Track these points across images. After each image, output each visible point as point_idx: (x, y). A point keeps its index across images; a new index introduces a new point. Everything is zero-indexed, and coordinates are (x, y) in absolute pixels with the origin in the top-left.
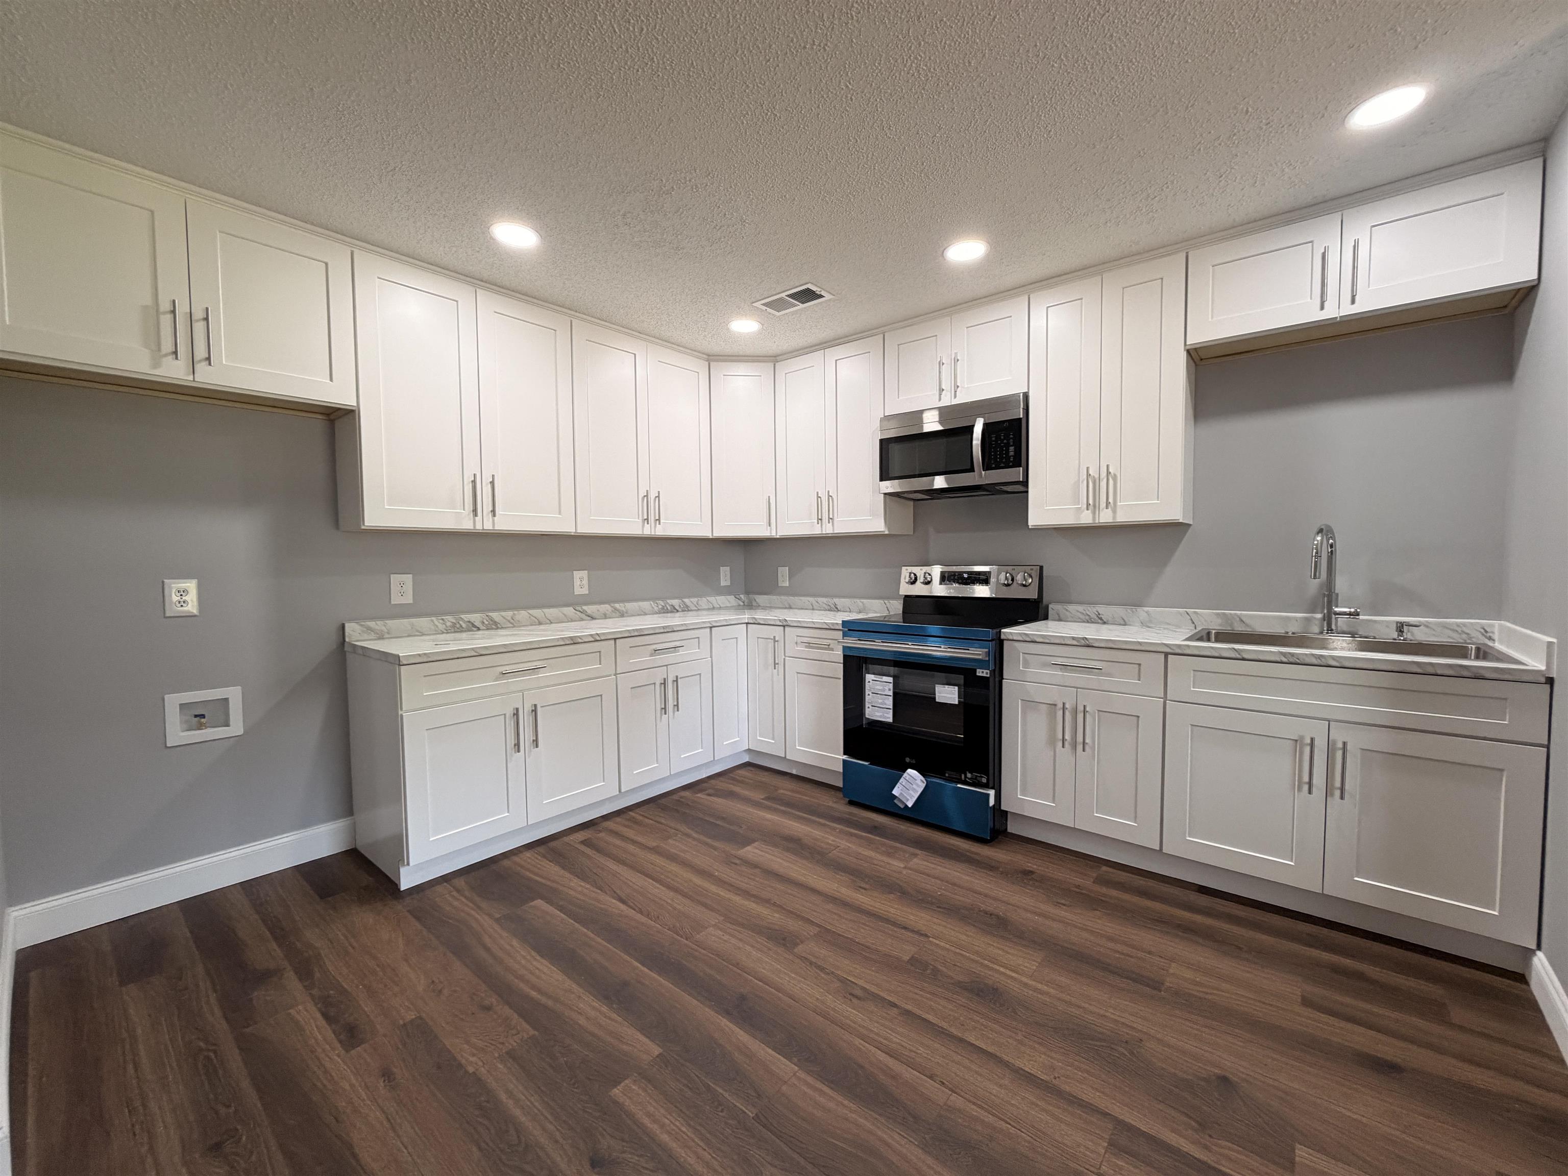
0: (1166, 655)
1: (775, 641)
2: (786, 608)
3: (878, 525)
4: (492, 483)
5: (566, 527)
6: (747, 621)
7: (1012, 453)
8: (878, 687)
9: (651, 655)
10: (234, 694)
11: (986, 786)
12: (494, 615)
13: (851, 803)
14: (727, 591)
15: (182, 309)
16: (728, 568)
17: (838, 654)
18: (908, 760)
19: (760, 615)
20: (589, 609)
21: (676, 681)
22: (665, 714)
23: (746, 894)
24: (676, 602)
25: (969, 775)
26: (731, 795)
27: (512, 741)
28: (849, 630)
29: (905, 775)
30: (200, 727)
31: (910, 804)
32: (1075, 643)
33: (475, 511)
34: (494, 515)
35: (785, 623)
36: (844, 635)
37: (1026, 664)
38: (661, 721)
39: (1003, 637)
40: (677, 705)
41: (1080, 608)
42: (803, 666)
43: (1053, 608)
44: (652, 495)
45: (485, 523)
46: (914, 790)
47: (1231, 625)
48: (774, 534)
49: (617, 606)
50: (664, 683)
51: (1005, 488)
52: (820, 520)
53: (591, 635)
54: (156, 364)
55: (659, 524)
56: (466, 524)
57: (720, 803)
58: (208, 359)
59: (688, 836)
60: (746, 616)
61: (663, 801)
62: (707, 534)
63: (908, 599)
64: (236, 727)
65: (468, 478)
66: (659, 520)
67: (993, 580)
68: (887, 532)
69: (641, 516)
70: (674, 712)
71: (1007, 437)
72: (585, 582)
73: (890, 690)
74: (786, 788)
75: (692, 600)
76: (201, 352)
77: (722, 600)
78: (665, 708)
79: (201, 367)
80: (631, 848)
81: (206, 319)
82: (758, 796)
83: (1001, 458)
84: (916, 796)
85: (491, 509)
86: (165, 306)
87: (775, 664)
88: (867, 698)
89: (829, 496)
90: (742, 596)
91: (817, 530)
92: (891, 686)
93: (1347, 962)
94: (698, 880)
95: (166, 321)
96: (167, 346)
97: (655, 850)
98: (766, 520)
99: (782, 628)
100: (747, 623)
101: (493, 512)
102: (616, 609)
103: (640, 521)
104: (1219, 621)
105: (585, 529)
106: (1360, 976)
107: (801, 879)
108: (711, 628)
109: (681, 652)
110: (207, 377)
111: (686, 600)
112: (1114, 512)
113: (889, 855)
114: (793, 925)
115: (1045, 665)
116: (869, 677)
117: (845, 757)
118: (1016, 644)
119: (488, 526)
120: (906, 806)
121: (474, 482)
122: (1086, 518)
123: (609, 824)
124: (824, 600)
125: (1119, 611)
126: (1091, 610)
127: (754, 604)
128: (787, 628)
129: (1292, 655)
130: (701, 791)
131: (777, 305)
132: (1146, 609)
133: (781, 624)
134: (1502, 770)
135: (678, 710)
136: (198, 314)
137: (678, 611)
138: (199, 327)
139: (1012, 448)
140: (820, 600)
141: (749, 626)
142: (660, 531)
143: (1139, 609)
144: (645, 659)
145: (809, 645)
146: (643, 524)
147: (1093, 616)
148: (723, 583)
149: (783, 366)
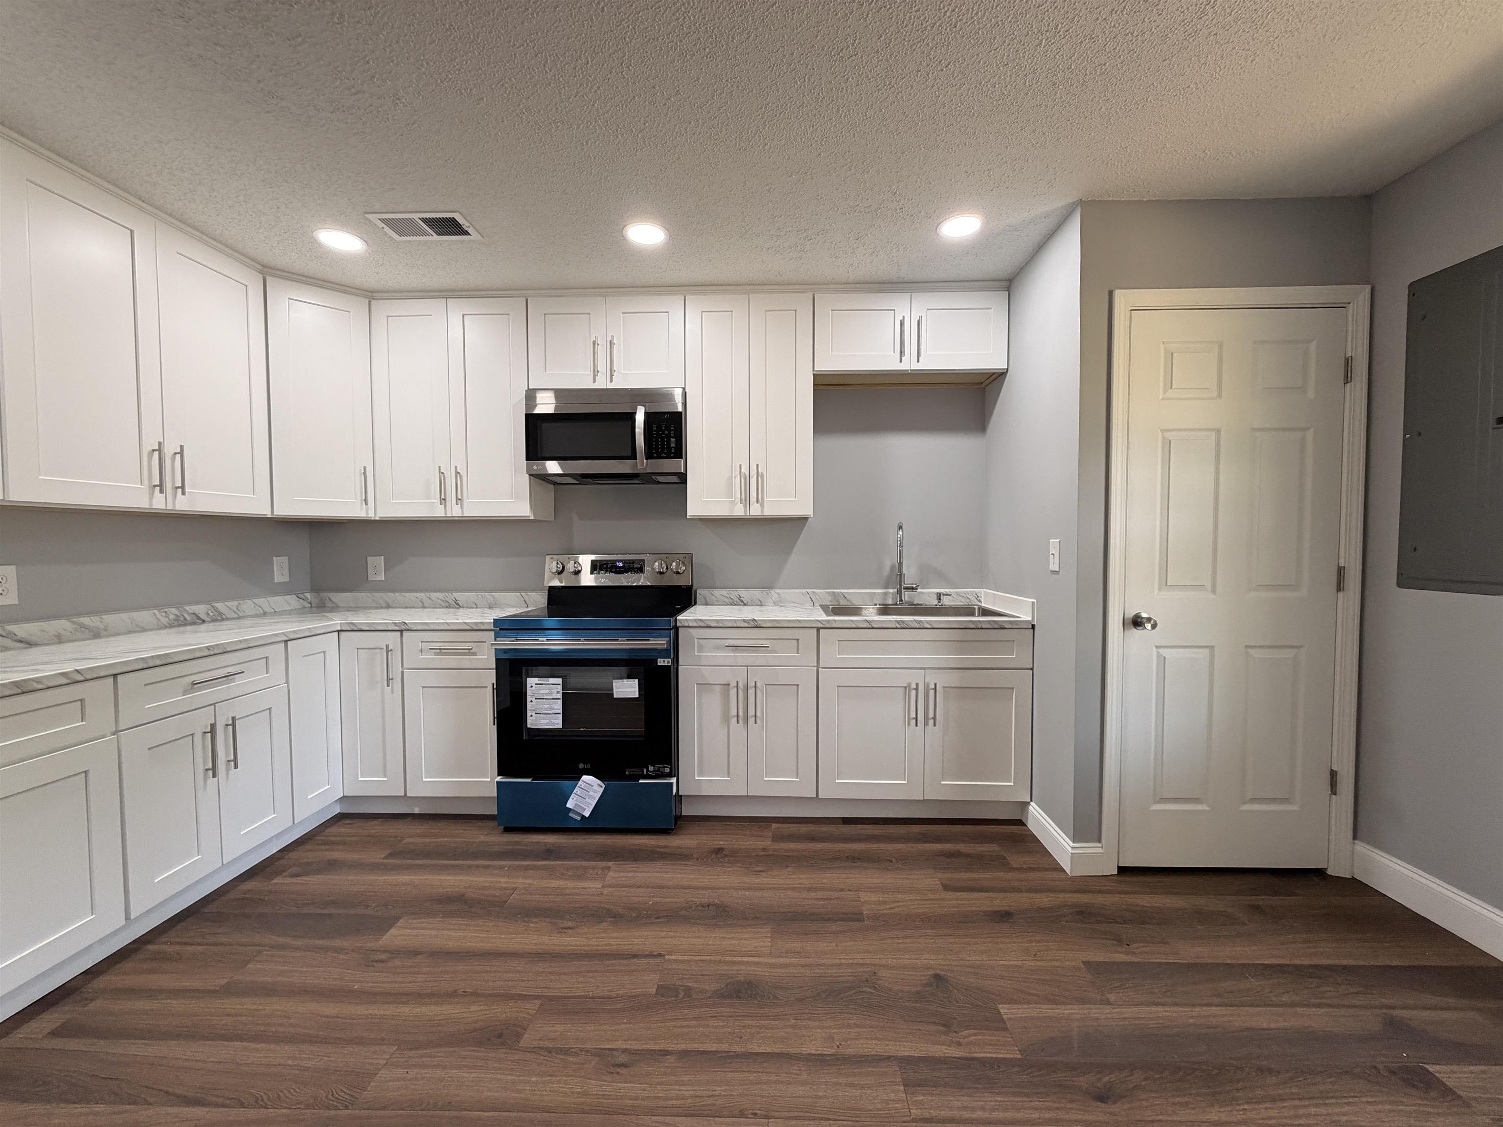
0: (818, 629)
1: (386, 651)
2: (382, 608)
3: (522, 509)
6: (339, 628)
7: (673, 445)
8: (544, 691)
9: (186, 692)
11: (670, 775)
13: (508, 830)
14: (285, 589)
16: (285, 559)
17: (487, 658)
18: (581, 766)
20: (22, 630)
21: (232, 724)
22: (214, 776)
23: (418, 997)
24: (201, 609)
25: (651, 768)
26: (332, 866)
28: (501, 629)
29: (580, 783)
31: (587, 814)
32: (746, 625)
35: (403, 627)
36: (496, 636)
37: (701, 649)
38: (205, 789)
39: (678, 624)
40: (235, 760)
41: (724, 592)
42: (432, 679)
43: (701, 593)
44: (168, 451)
46: (591, 797)
47: (838, 601)
48: (371, 515)
49: (85, 620)
50: (211, 731)
51: (661, 479)
52: (443, 500)
53: (63, 674)
55: (183, 493)
57: (315, 882)
59: (284, 947)
60: (337, 622)
61: (212, 908)
62: (264, 510)
63: (553, 591)
66: (183, 487)
67: (647, 568)
68: (532, 518)
69: (146, 482)
70: (228, 770)
71: (668, 428)
72: (11, 584)
73: (558, 692)
74: (413, 835)
75: (229, 604)
77: (279, 602)
78: (212, 768)
80: (175, 1004)
82: (377, 856)
83: (663, 449)
84: (594, 803)
87: (388, 680)
88: (529, 705)
89: (457, 473)
90: (308, 595)
91: (439, 512)
92: (560, 687)
93: (948, 846)
94: (330, 1009)
97: (229, 990)
98: (360, 496)
99: (398, 634)
100: (338, 631)
102: (82, 626)
103: (145, 487)
104: (830, 598)
106: (957, 854)
107: (487, 946)
108: (286, 642)
109: (239, 681)
111: (217, 605)
112: (762, 506)
113: (580, 877)
114: (502, 1012)
115: (718, 648)
116: (531, 681)
117: (499, 779)
118: (690, 630)
120: (583, 817)
122: (739, 511)
123: (101, 982)
124: (440, 595)
125: (756, 593)
126: (734, 594)
127: (329, 604)
128: (405, 634)
129: (903, 622)
130: (278, 873)
131: (402, 227)
132: (778, 591)
133: (397, 628)
134: (1013, 688)
135: (236, 767)
137: (204, 621)
139: (673, 440)
140: (434, 595)
141: (342, 634)
142: (182, 504)
143: (772, 592)
144: (175, 699)
145: (440, 652)
146: (152, 494)
147: (736, 599)
148: (278, 579)
149: (382, 308)
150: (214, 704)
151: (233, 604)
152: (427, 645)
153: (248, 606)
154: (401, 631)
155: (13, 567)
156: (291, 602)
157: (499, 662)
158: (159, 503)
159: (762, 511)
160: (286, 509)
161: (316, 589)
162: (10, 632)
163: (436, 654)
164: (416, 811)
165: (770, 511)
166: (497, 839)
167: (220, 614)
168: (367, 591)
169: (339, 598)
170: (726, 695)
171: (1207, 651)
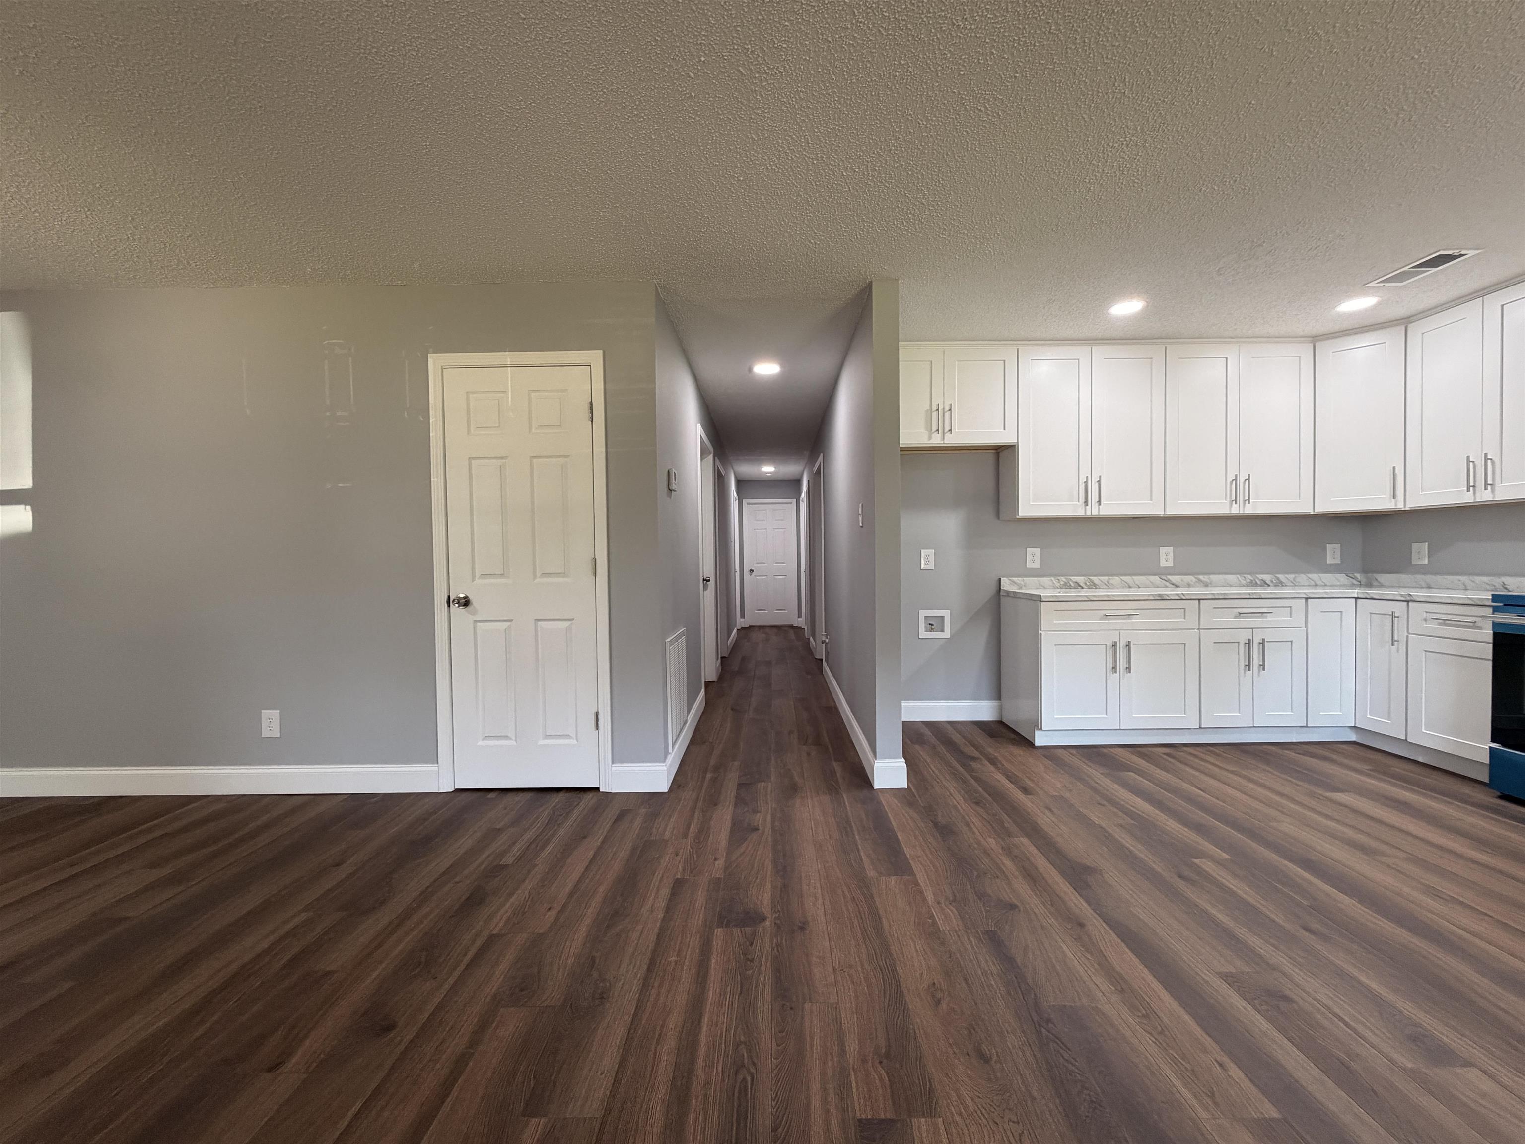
1: (1393, 615)
2: (1422, 588)
4: (1099, 482)
5: (1157, 511)
6: (1356, 596)
9: (1236, 617)
10: (946, 613)
12: (1095, 579)
13: (1503, 797)
14: (1334, 569)
15: (941, 408)
16: (1338, 546)
17: (1487, 633)
19: (1373, 592)
20: (1175, 579)
21: (1263, 642)
22: (1249, 670)
24: (1267, 578)
27: (1110, 665)
28: (1505, 605)
30: (932, 630)
33: (1086, 503)
34: (1100, 505)
35: (1408, 598)
36: (1495, 610)
38: (1245, 676)
40: (1263, 665)
44: (1242, 479)
45: (1093, 511)
48: (1400, 506)
49: (1201, 577)
50: (1249, 643)
52: (1472, 487)
53: (1178, 595)
54: (930, 438)
55: (1249, 503)
56: (1080, 513)
57: (1308, 760)
58: (950, 430)
60: (1355, 593)
62: (1309, 510)
64: (947, 634)
65: (1083, 479)
66: (1249, 500)
69: (1228, 499)
70: (1259, 671)
72: (1171, 556)
75: (1288, 576)
76: (947, 428)
77: (1328, 578)
78: (1249, 666)
79: (947, 435)
81: (950, 410)
85: (1097, 500)
86: (934, 408)
87: (1393, 641)
89: (1486, 459)
90: (1358, 576)
91: (1468, 498)
95: (935, 414)
96: (934, 428)
97: (1237, 773)
98: (1389, 492)
99: (1405, 603)
101: (1099, 502)
103: (1228, 502)
105: (1171, 511)
108: (1307, 599)
109: (1270, 618)
110: (951, 440)
111: (1280, 576)
117: (1494, 745)
119: (1095, 513)
121: (1086, 482)
127: (1375, 584)
128: (1411, 604)
131: (1402, 277)
133: (1403, 599)
135: (1264, 669)
136: (947, 408)
137: (1269, 586)
138: (947, 414)
141: (1359, 601)
142: (1249, 510)
144: (1228, 619)
145: (1445, 622)
146: (1231, 504)
148: (1329, 561)
149: (1415, 330)
150: (1252, 628)
151: (1291, 577)
152: (1430, 616)
153: (1302, 578)
154: (1408, 602)
155: (1172, 548)
156: (1342, 578)
157: (1496, 635)
158: (1235, 510)
160: (1324, 507)
161: (1365, 571)
162: (1169, 580)
163: (1440, 624)
164: (1420, 759)
167: (1281, 582)
168: (1413, 573)
169: (1383, 578)
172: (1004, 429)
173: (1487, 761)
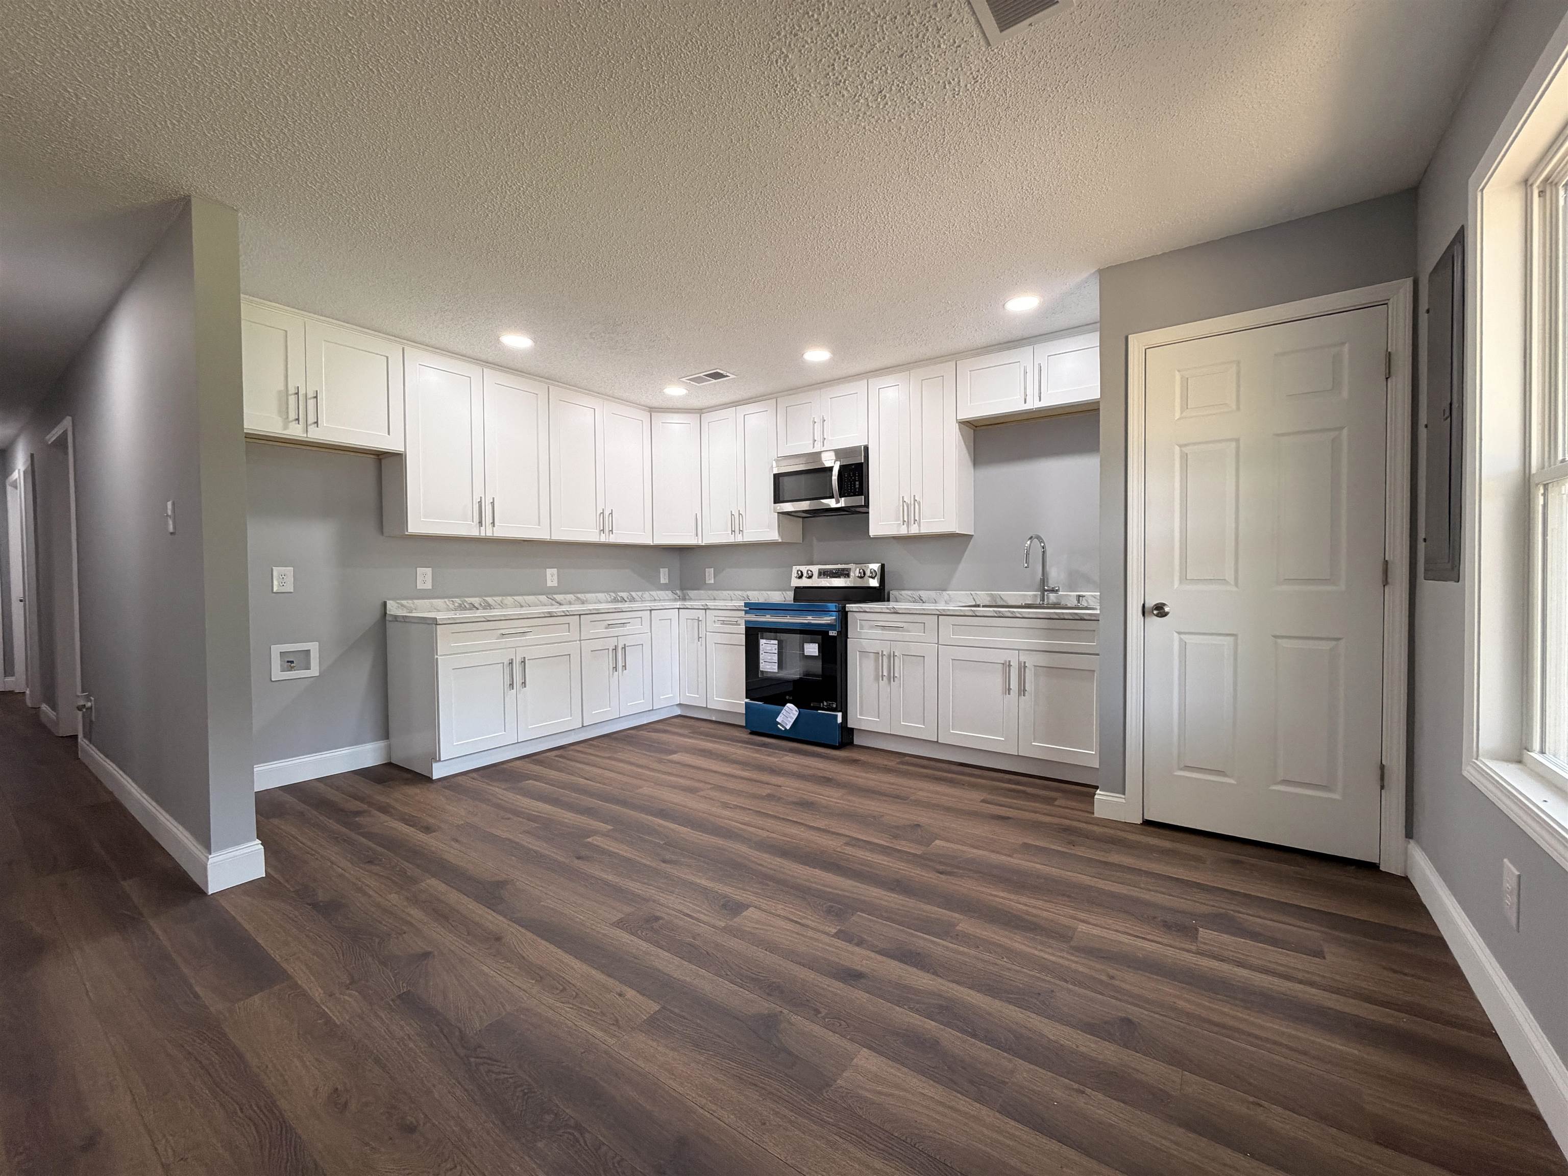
0: (938, 615)
1: (699, 621)
2: (711, 599)
3: (773, 535)
4: (493, 503)
5: (544, 535)
6: (679, 607)
7: (857, 486)
8: (768, 648)
9: (606, 628)
10: (313, 647)
11: (835, 710)
12: (489, 599)
13: (753, 733)
14: (665, 587)
15: (302, 392)
16: (666, 570)
17: (742, 627)
18: (787, 697)
19: (688, 604)
20: (559, 597)
21: (624, 648)
22: (616, 671)
24: (625, 595)
25: (825, 704)
26: (665, 731)
27: (508, 682)
28: (749, 609)
29: (786, 707)
30: (291, 669)
31: (788, 728)
32: (888, 611)
33: (480, 523)
34: (494, 526)
35: (708, 608)
36: (746, 612)
37: (862, 628)
38: (613, 676)
39: (847, 610)
40: (625, 666)
41: (909, 593)
42: (719, 638)
43: (893, 594)
44: (607, 513)
45: (487, 532)
46: (791, 718)
48: (700, 543)
49: (579, 595)
50: (615, 649)
51: (858, 509)
52: (733, 531)
53: (563, 612)
54: (285, 428)
55: (612, 534)
56: (474, 532)
57: (654, 735)
58: (317, 423)
60: (678, 604)
62: (648, 541)
63: (797, 590)
64: (314, 671)
65: (476, 499)
66: (612, 531)
67: (852, 574)
68: (780, 541)
69: (598, 528)
70: (622, 671)
71: (854, 475)
72: (555, 577)
73: (776, 649)
74: (705, 727)
75: (638, 593)
76: (311, 419)
77: (662, 594)
78: (616, 667)
79: (312, 428)
81: (316, 397)
82: (686, 732)
83: (851, 489)
84: (792, 721)
85: (491, 521)
86: (292, 390)
87: (699, 638)
88: (761, 657)
89: (739, 513)
90: (677, 591)
91: (731, 539)
92: (776, 646)
94: (637, 769)
95: (292, 400)
96: (292, 415)
98: (694, 532)
99: (704, 611)
100: (680, 609)
101: (493, 523)
102: (578, 598)
103: (598, 531)
104: (989, 599)
105: (556, 537)
108: (651, 610)
109: (628, 627)
110: (316, 435)
111: (633, 594)
112: (919, 526)
115: (871, 627)
116: (762, 642)
117: (747, 700)
118: (856, 614)
119: (489, 534)
120: (786, 729)
121: (480, 502)
122: (903, 531)
124: (740, 593)
125: (932, 594)
126: (916, 594)
127: (687, 597)
128: (707, 611)
130: (643, 730)
131: (698, 380)
132: (948, 592)
133: (703, 607)
135: (626, 670)
136: (311, 394)
137: (626, 601)
138: (311, 403)
139: (857, 483)
140: (736, 592)
142: (613, 539)
144: (601, 630)
145: (723, 622)
146: (600, 534)
147: (917, 598)
148: (662, 581)
149: (706, 417)
150: (617, 637)
151: (640, 593)
152: (717, 618)
153: (646, 595)
154: (705, 609)
155: (556, 569)
156: (669, 593)
157: (747, 629)
158: (603, 539)
159: (920, 530)
160: (659, 540)
161: (682, 589)
162: (554, 598)
163: (721, 624)
164: (714, 719)
165: (925, 530)
166: (745, 735)
167: (634, 598)
168: (705, 589)
169: (692, 593)
170: (877, 660)
171: (1231, 639)
172: (389, 434)
173: (744, 712)
